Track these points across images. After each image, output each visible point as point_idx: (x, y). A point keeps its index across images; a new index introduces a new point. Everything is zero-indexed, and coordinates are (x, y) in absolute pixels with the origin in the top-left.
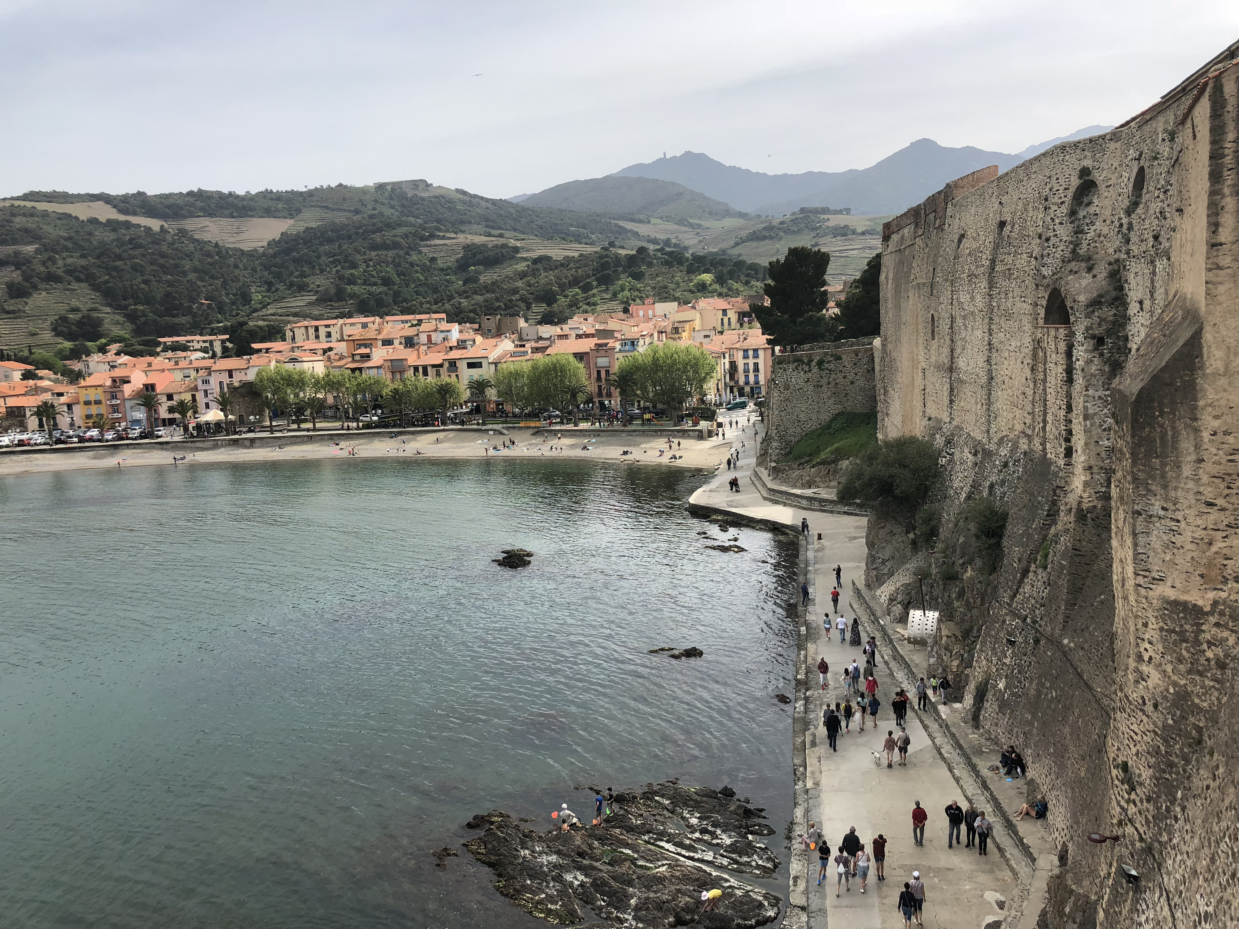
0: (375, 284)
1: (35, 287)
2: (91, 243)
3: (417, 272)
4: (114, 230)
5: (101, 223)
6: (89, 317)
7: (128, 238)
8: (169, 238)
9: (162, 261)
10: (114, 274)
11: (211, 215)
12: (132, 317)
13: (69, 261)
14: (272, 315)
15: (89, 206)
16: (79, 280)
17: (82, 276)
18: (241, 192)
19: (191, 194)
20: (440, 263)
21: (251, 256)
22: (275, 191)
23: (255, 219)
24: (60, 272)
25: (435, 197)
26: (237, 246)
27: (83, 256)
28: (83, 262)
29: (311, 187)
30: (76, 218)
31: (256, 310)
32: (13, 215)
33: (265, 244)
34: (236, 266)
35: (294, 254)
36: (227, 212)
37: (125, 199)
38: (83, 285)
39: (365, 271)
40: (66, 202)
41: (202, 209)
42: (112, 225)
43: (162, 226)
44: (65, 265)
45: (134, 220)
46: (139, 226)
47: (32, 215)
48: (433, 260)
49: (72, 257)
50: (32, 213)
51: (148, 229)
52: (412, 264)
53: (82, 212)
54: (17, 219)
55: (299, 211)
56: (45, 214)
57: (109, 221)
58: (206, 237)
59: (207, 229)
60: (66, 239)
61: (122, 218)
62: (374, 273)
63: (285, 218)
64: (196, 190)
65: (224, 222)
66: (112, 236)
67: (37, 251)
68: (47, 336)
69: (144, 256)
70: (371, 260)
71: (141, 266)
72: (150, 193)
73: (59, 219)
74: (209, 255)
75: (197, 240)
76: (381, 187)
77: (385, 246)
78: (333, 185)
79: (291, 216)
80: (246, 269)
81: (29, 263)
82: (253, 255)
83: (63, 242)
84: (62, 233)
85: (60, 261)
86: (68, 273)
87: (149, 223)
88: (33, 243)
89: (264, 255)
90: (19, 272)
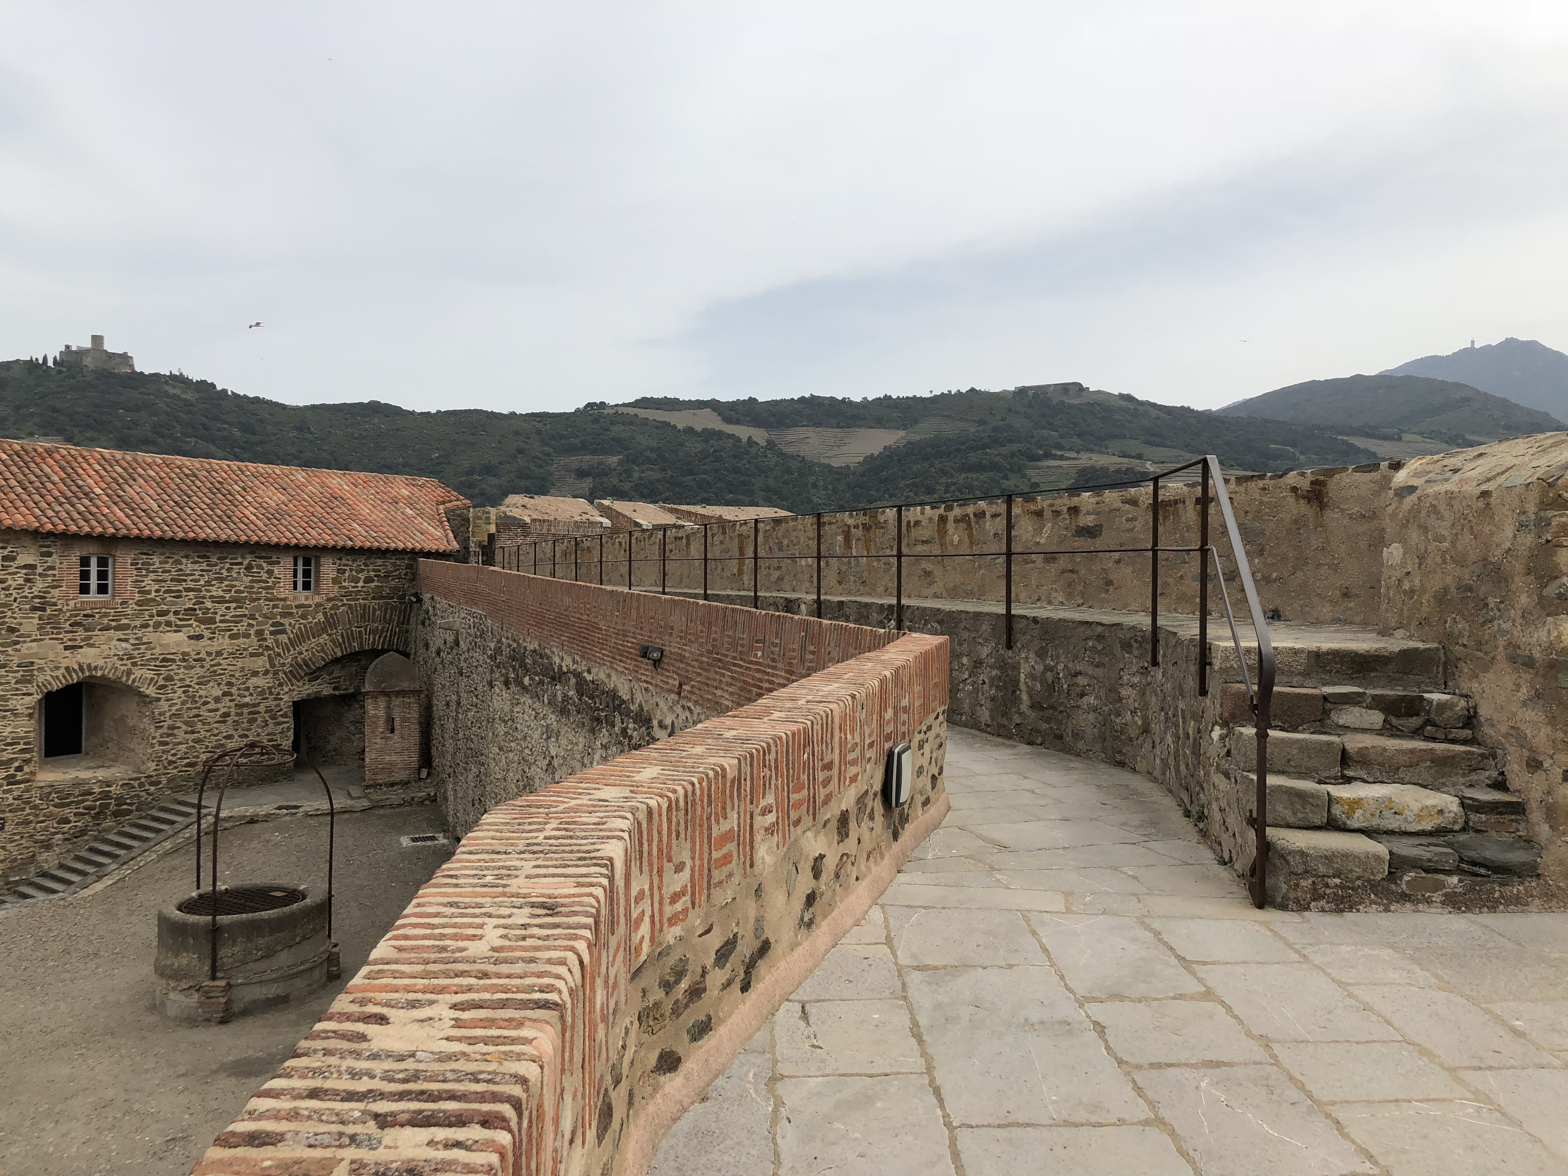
2: (676, 455)
4: (706, 441)
7: (713, 449)
11: (816, 425)
15: (694, 414)
18: (857, 398)
19: (802, 399)
21: (838, 473)
22: (895, 397)
23: (863, 430)
25: (1089, 404)
26: (826, 461)
27: (663, 469)
29: (938, 392)
30: (675, 427)
32: (613, 423)
33: (861, 459)
34: (815, 486)
35: (884, 473)
36: (834, 421)
37: (734, 406)
40: (672, 410)
41: (809, 418)
42: (709, 435)
43: (750, 438)
44: (640, 478)
45: (730, 429)
46: (731, 436)
47: (631, 423)
48: (1035, 486)
49: (651, 469)
50: (632, 421)
51: (739, 440)
53: (680, 420)
54: (614, 428)
55: (916, 421)
56: (645, 422)
57: (704, 430)
58: (805, 451)
60: (654, 450)
61: (719, 426)
63: (896, 428)
64: (807, 395)
66: (700, 446)
67: (620, 463)
69: (716, 471)
73: (657, 428)
74: (788, 471)
75: (785, 454)
76: (1026, 391)
78: (964, 390)
79: (905, 427)
80: (826, 489)
81: (606, 474)
82: (843, 472)
83: (648, 453)
84: (654, 444)
85: (636, 475)
86: (636, 487)
87: (743, 432)
88: (619, 453)
89: (854, 473)
90: (592, 485)
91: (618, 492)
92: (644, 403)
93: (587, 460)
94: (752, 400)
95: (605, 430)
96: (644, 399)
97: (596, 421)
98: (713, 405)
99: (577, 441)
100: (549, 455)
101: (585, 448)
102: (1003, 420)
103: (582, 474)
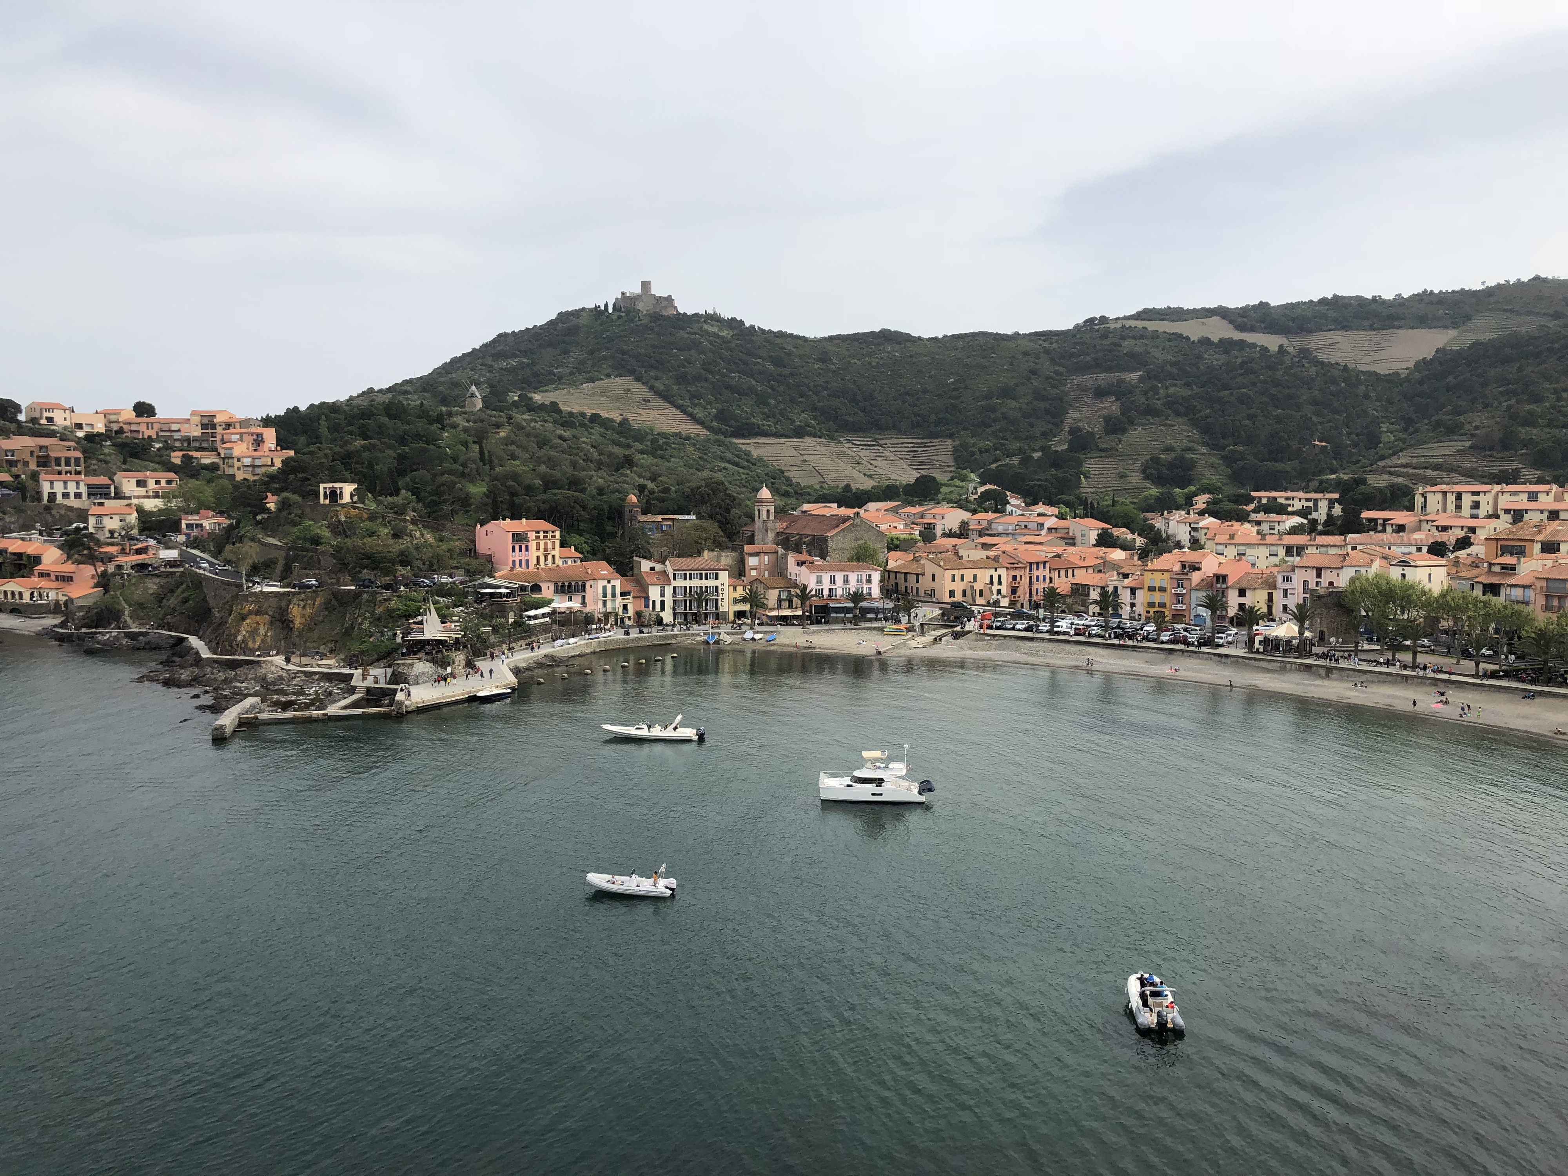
1: (1132, 423)
2: (1198, 368)
4: (1226, 352)
5: (1212, 343)
6: (1182, 458)
7: (1239, 361)
8: (1287, 360)
9: (1274, 391)
10: (1216, 407)
11: (1345, 328)
13: (1172, 390)
14: (1406, 467)
15: (1203, 323)
16: (1177, 413)
17: (1182, 409)
18: (1389, 296)
19: (1323, 301)
21: (1388, 381)
22: (1436, 292)
23: (1402, 332)
24: (1158, 404)
26: (1370, 369)
27: (1187, 385)
28: (1185, 392)
29: (1494, 283)
30: (1188, 338)
32: (1123, 338)
33: (1411, 365)
34: (1366, 397)
35: (1450, 379)
36: (1366, 323)
37: (1244, 312)
38: (1181, 420)
39: (1553, 408)
40: (1180, 321)
41: (1335, 321)
42: (1226, 345)
43: (1281, 346)
44: (1167, 396)
45: (1251, 338)
46: (1254, 345)
47: (1142, 337)
49: (1175, 385)
50: (1141, 335)
51: (1265, 349)
53: (1195, 331)
54: (1126, 343)
55: (1468, 318)
56: (1155, 335)
57: (1221, 341)
58: (1335, 357)
59: (1337, 346)
60: (1173, 364)
61: (1237, 336)
63: (1446, 327)
64: (1333, 297)
65: (1361, 337)
66: (1223, 358)
67: (1141, 379)
68: (1136, 479)
69: (1254, 384)
71: (1250, 397)
72: (1274, 303)
73: (1170, 340)
74: (1333, 381)
75: (1322, 363)
78: (1525, 279)
79: (1455, 325)
80: (1379, 399)
81: (1131, 393)
82: (1392, 380)
83: (1168, 368)
84: (1169, 357)
85: (1161, 391)
86: (1169, 405)
87: (1272, 342)
88: (1139, 369)
89: (1407, 379)
90: (1118, 403)
91: (1150, 411)
92: (1147, 314)
93: (1103, 378)
94: (1263, 305)
95: (1116, 346)
96: (1146, 311)
98: (1221, 312)
99: (1088, 358)
100: (1061, 374)
101: (1097, 366)
103: (1101, 393)
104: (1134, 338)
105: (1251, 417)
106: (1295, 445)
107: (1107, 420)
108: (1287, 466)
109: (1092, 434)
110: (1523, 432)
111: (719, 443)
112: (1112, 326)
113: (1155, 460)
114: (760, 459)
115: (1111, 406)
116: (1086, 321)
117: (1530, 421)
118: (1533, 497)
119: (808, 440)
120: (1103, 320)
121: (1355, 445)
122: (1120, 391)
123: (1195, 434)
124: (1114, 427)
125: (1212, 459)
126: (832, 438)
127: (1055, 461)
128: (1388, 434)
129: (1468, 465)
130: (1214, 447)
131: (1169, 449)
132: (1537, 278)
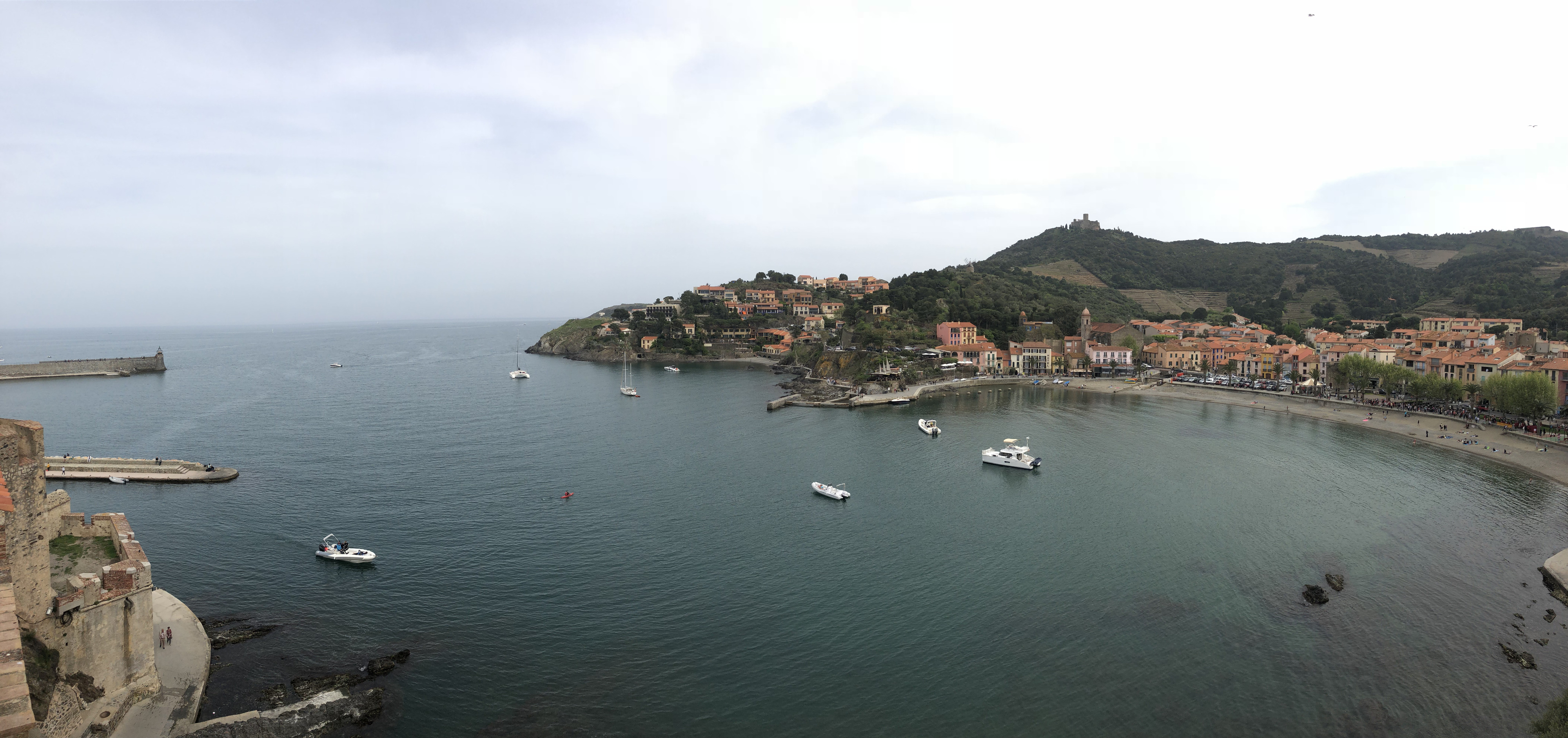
0: (1493, 294)
1: (1309, 287)
2: (1344, 263)
3: (1524, 287)
4: (1357, 257)
5: (1352, 252)
6: (1329, 305)
7: (1362, 261)
8: (1383, 261)
9: (1374, 274)
10: (1348, 281)
11: (1411, 248)
12: (1351, 306)
13: (1331, 273)
14: (1424, 310)
15: (1349, 243)
16: (1331, 284)
17: (1333, 281)
18: (1431, 234)
19: (1403, 235)
20: (1542, 282)
22: (1451, 234)
23: (1436, 251)
24: (1323, 279)
25: (1554, 237)
26: (1420, 266)
27: (1338, 271)
28: (1336, 274)
29: (1474, 231)
30: (1341, 250)
31: (1417, 306)
32: (1312, 248)
33: (1437, 266)
34: (1416, 279)
35: (1452, 272)
36: (1421, 246)
37: (1370, 238)
38: (1331, 286)
39: (1489, 286)
40: (1339, 241)
41: (1407, 244)
42: (1358, 253)
43: (1381, 254)
44: (1328, 275)
45: (1369, 250)
46: (1370, 253)
47: (1320, 248)
48: (1538, 280)
49: (1333, 271)
50: (1320, 247)
51: (1374, 256)
52: (1522, 283)
53: (1344, 246)
54: (1313, 250)
55: (1463, 246)
56: (1327, 247)
57: (1356, 251)
58: (1406, 261)
59: (1407, 256)
60: (1332, 261)
61: (1363, 249)
62: (1494, 287)
63: (1454, 250)
64: (1406, 233)
65: (1417, 252)
66: (1355, 259)
67: (1317, 267)
68: (1308, 313)
69: (1366, 271)
70: (1495, 279)
71: (1364, 277)
72: (1383, 234)
73: (1333, 250)
74: (1402, 272)
75: (1399, 263)
76: (1518, 231)
77: (1507, 270)
78: (1488, 230)
79: (1458, 249)
80: (1421, 281)
81: (1311, 273)
82: (1428, 272)
83: (1330, 263)
84: (1332, 258)
85: (1326, 273)
86: (1327, 280)
87: (1377, 252)
88: (1316, 263)
89: (1435, 272)
90: (1305, 279)
91: (1319, 282)
92: (1325, 238)
93: (1301, 266)
94: (1378, 236)
95: (1308, 251)
96: (1325, 236)
97: (1304, 247)
98: (1358, 238)
99: (1295, 257)
100: (1282, 264)
101: (1300, 260)
102: (1510, 245)
103: (1299, 273)
104: (1317, 248)
105: (1362, 286)
106: (1380, 300)
107: (1298, 285)
108: (1376, 309)
109: (1290, 292)
110: (1475, 297)
111: (1110, 291)
112: (1307, 242)
113: (1318, 305)
114: (1131, 300)
115: (1302, 279)
116: (1297, 240)
117: (1478, 292)
118: (1466, 324)
119: (1157, 291)
120: (1305, 239)
121: (1408, 301)
122: (1306, 273)
123: (1337, 293)
124: (1301, 289)
125: (1345, 306)
126: (1169, 290)
127: (1272, 304)
128: (1422, 295)
129: (1450, 310)
130: (1346, 300)
131: (1325, 300)
132: (1492, 230)
